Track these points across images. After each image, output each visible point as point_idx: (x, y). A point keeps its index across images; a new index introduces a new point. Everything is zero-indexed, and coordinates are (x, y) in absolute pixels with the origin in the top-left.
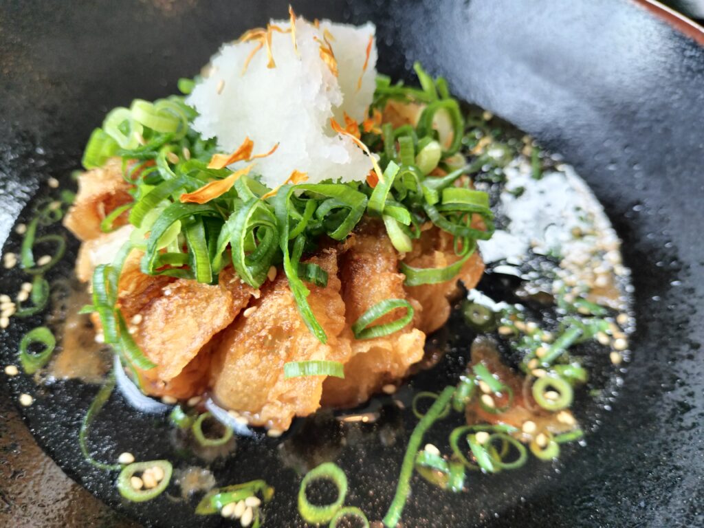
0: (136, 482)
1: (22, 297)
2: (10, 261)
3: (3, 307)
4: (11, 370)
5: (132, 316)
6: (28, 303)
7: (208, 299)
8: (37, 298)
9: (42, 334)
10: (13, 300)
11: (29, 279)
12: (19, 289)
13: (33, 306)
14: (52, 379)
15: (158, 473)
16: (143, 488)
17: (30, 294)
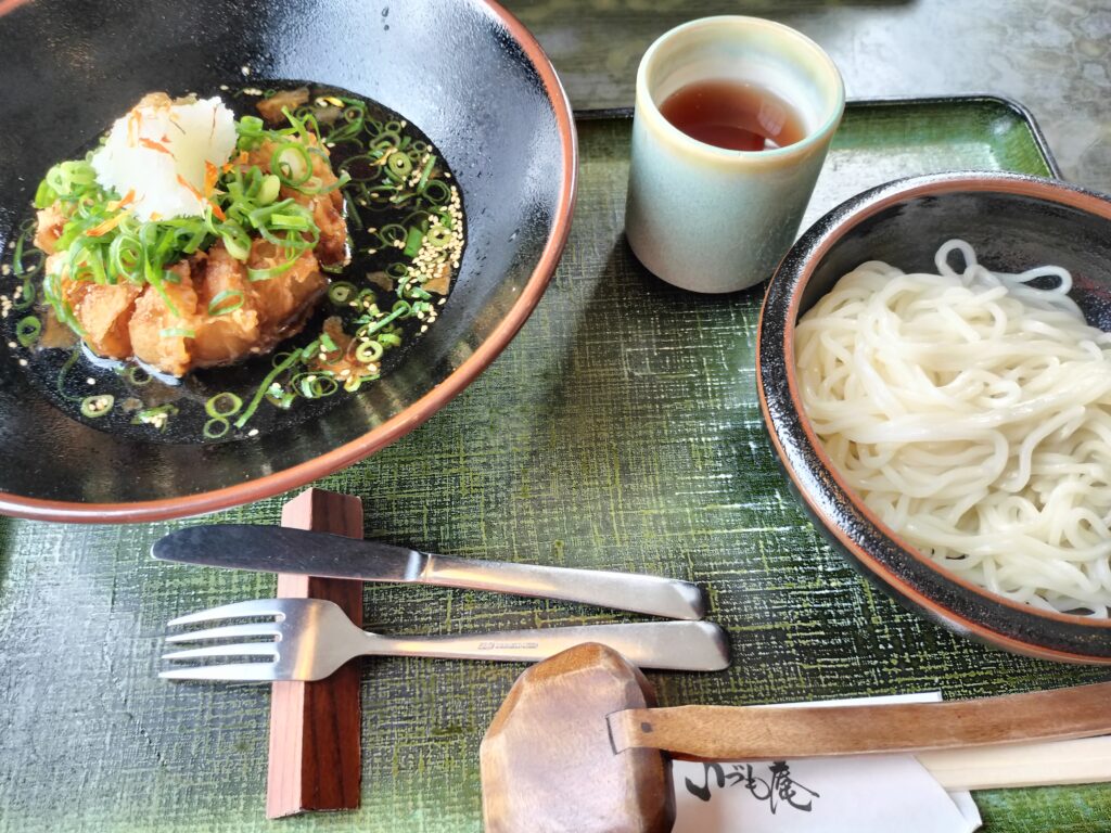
0: (92, 407)
1: (17, 296)
2: (6, 270)
3: (4, 304)
4: (12, 345)
5: (74, 305)
6: (21, 300)
7: (113, 293)
8: (26, 296)
9: (31, 320)
10: (11, 298)
11: (21, 283)
12: (14, 291)
13: (25, 302)
14: (41, 349)
15: (105, 402)
16: (96, 410)
17: (22, 293)
